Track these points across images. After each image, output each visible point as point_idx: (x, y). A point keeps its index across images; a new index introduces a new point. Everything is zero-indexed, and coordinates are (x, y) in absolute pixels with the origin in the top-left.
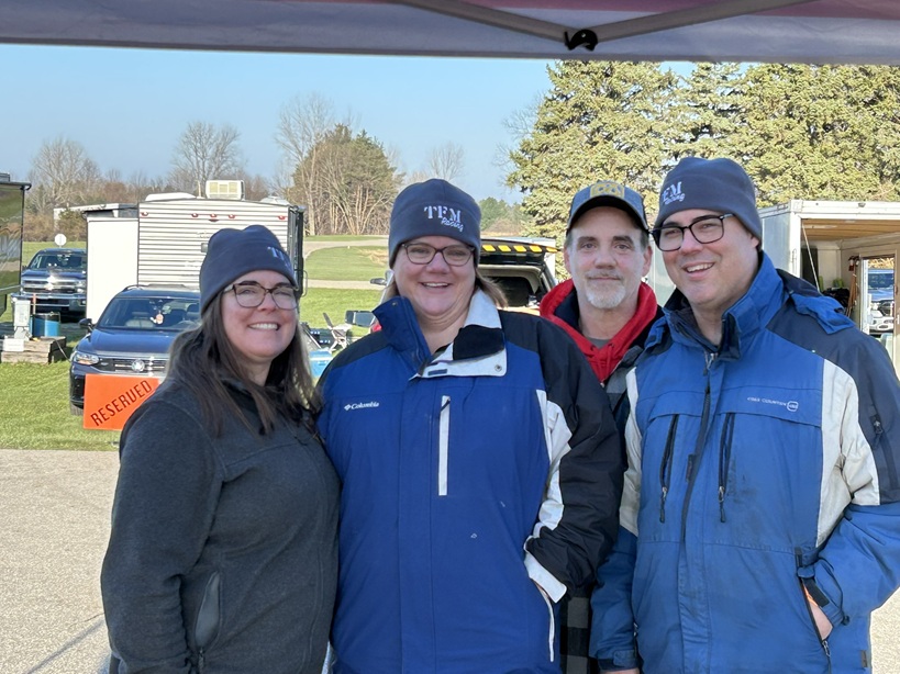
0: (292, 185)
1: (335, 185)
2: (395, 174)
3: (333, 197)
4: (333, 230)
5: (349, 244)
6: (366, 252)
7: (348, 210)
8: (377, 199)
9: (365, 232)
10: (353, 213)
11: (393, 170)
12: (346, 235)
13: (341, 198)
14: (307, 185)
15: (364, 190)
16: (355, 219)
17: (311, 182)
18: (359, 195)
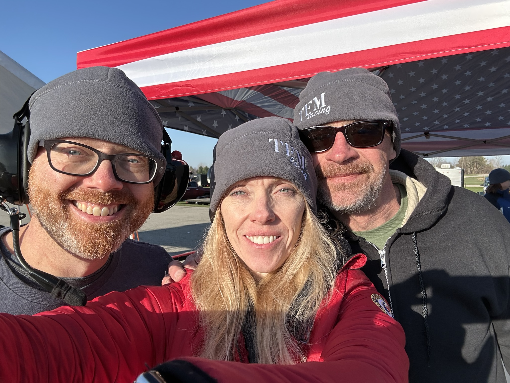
0: (458, 163)
1: (469, 163)
2: (485, 160)
3: (469, 166)
4: (469, 173)
5: (473, 177)
6: (478, 178)
7: (472, 169)
8: (480, 166)
9: (477, 173)
10: (474, 169)
11: (485, 159)
12: (472, 174)
13: (471, 166)
14: (462, 163)
15: (477, 164)
16: (474, 171)
17: (463, 163)
18: (475, 165)
